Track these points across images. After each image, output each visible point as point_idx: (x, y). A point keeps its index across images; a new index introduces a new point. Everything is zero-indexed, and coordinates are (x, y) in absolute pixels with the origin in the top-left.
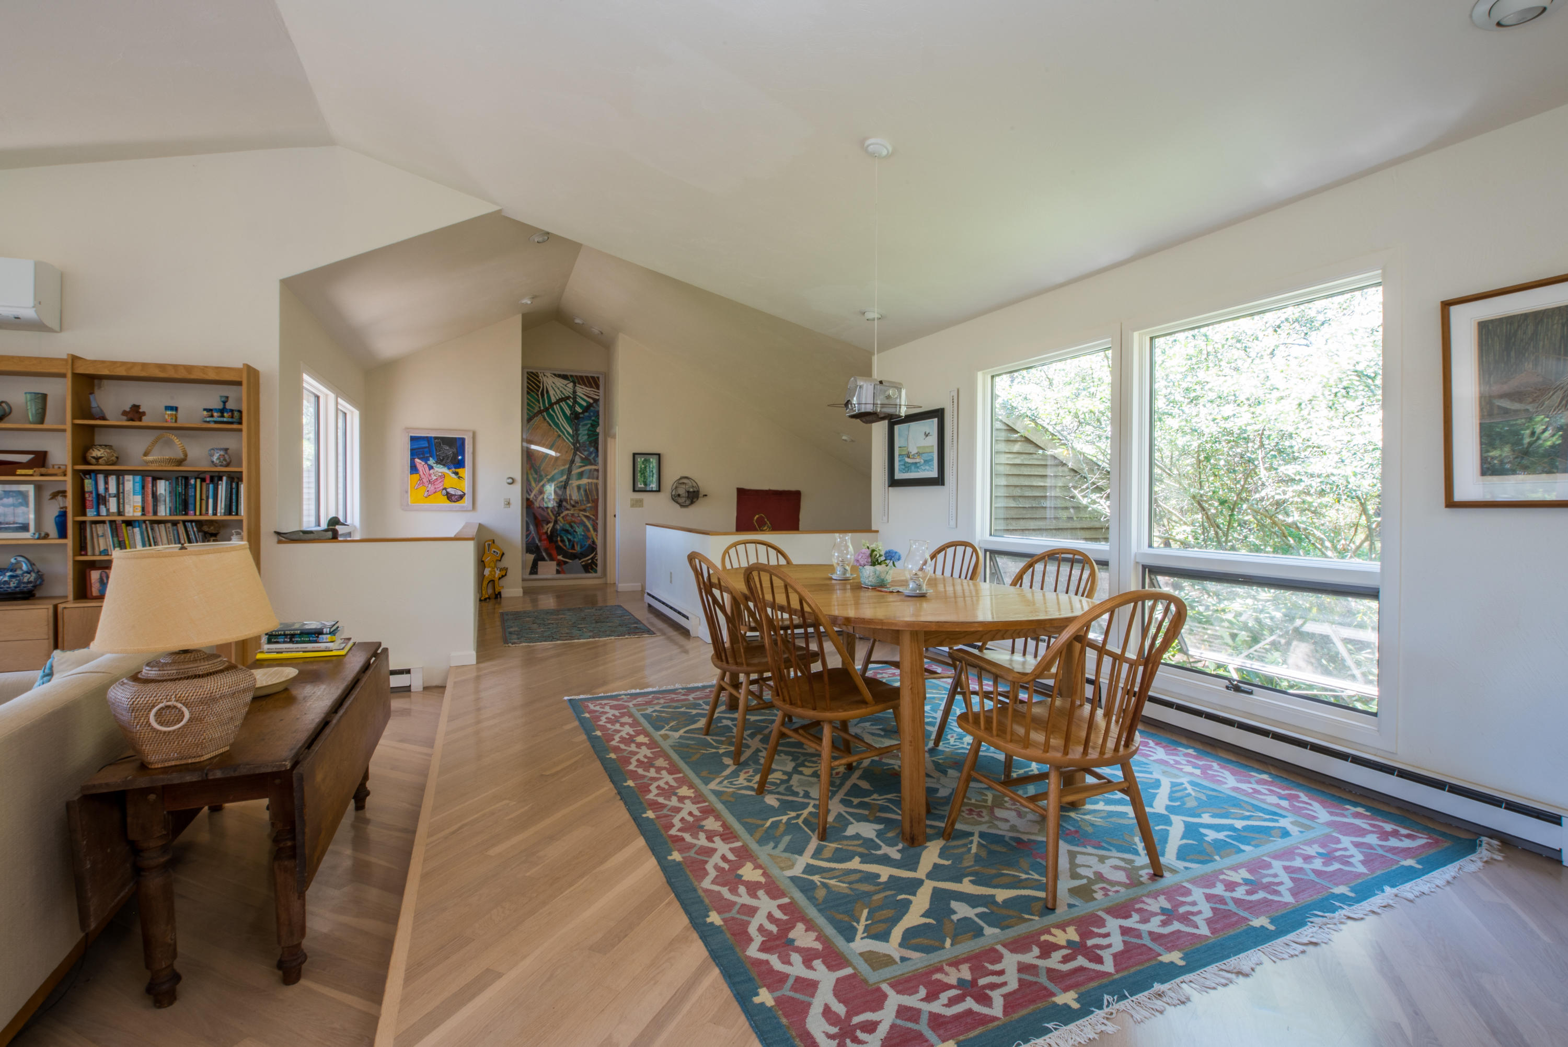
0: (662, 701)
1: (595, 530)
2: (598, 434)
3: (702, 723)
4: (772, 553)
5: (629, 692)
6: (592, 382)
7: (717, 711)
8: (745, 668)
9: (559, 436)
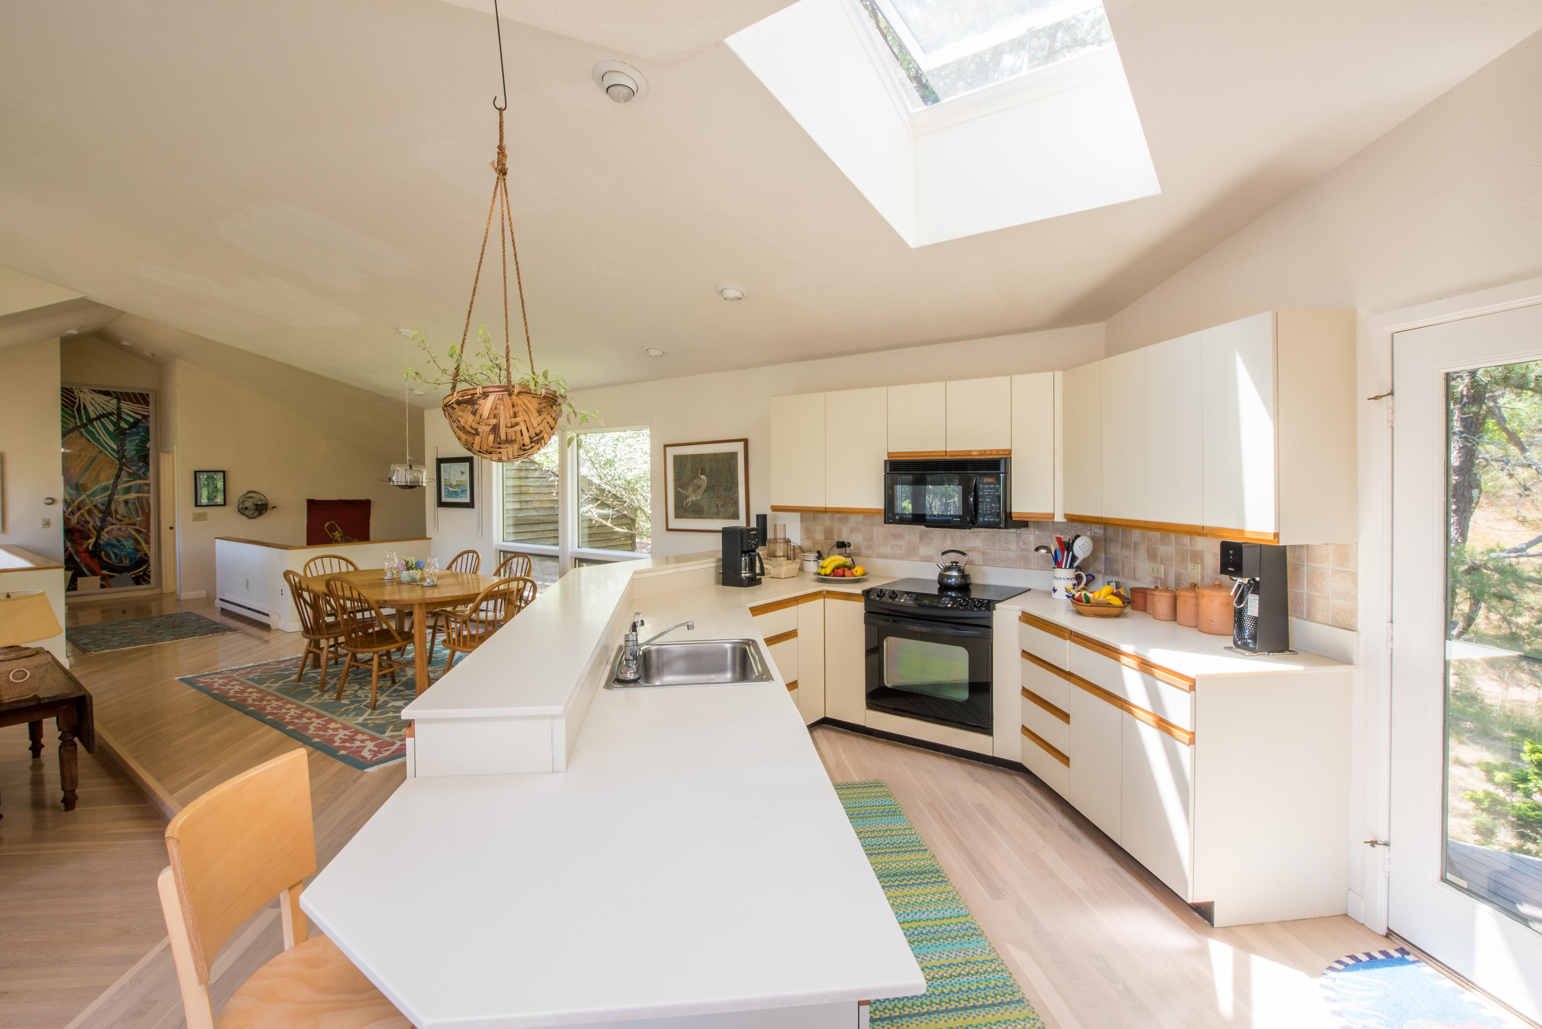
0: (259, 670)
1: (148, 542)
2: (148, 450)
3: (294, 677)
4: (343, 563)
5: (229, 668)
6: (142, 399)
7: (305, 670)
8: (326, 636)
9: (101, 452)
